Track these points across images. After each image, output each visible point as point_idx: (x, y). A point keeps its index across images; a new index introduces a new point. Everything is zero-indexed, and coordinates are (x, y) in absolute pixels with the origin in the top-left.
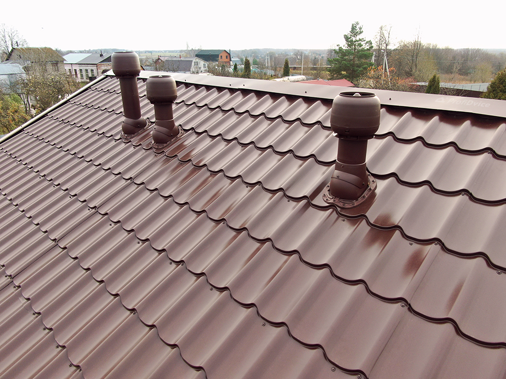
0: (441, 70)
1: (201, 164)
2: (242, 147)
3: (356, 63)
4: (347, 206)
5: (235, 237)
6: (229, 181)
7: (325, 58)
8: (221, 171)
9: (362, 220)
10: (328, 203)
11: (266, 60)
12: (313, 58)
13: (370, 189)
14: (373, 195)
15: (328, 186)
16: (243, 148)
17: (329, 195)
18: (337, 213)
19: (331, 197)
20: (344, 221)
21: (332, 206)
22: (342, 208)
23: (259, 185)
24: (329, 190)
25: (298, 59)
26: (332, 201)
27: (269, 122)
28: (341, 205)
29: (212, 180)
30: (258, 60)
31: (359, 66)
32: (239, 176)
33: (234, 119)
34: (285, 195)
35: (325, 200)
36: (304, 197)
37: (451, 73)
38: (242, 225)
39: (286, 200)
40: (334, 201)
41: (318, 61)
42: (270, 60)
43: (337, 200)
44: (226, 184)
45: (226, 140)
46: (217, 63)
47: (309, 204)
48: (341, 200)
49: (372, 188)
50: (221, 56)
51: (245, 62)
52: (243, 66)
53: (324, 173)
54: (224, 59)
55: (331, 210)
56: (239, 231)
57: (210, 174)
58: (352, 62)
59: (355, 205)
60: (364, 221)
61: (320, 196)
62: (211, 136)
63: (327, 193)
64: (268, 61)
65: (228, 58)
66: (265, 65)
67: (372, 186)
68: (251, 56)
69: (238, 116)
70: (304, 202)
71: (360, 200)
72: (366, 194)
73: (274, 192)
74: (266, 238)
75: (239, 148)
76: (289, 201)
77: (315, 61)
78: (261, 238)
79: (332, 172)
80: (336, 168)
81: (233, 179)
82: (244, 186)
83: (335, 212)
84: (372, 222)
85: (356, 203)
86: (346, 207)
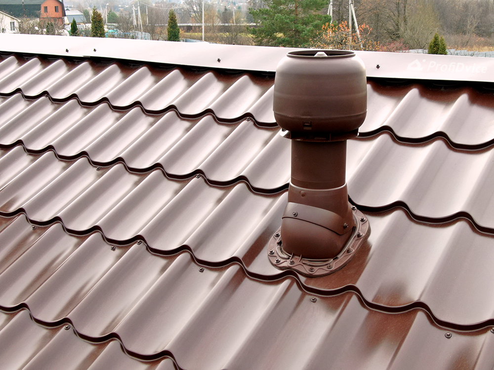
0: (447, 27)
1: (12, 209)
2: (98, 169)
3: (300, 16)
4: (318, 272)
5: (92, 357)
6: (74, 240)
7: (245, 10)
8: (56, 219)
9: (350, 298)
10: (281, 268)
11: (134, 14)
12: (223, 10)
13: (359, 236)
14: (365, 248)
15: (277, 236)
16: (100, 172)
17: (280, 253)
18: (301, 286)
19: (286, 256)
20: (314, 301)
21: (288, 273)
22: (309, 277)
23: (139, 243)
24: (280, 243)
25: (194, 12)
26: (287, 264)
27: (151, 119)
28: (306, 269)
29: (36, 240)
30: (118, 14)
31: (305, 23)
32: (95, 229)
33: (78, 116)
34: (194, 259)
35: (275, 262)
36: (233, 260)
37: (464, 33)
38: (108, 327)
39: (195, 268)
40: (292, 263)
41: (231, 14)
42: (142, 13)
43: (297, 260)
44: (67, 247)
45: (63, 158)
46: (38, 20)
47: (244, 274)
48: (306, 261)
49: (363, 234)
50: (46, 8)
51: (94, 18)
52: (89, 26)
53: (266, 211)
54: (52, 13)
55: (286, 283)
56: (101, 341)
57: (31, 229)
58: (293, 16)
59: (333, 268)
60: (354, 299)
61: (264, 255)
62: (31, 152)
63: (276, 249)
64: (137, 16)
65: (60, 10)
66: (132, 23)
67: (361, 230)
68: (104, 6)
69: (85, 110)
70: (232, 270)
71: (342, 258)
72: (353, 245)
73: (170, 254)
74: (160, 350)
75: (92, 172)
76: (202, 271)
77: (226, 15)
78: (150, 352)
79: (283, 207)
80: (291, 199)
81: (82, 235)
82: (108, 247)
83: (295, 285)
84: (370, 299)
85: (334, 265)
86: (317, 274)
